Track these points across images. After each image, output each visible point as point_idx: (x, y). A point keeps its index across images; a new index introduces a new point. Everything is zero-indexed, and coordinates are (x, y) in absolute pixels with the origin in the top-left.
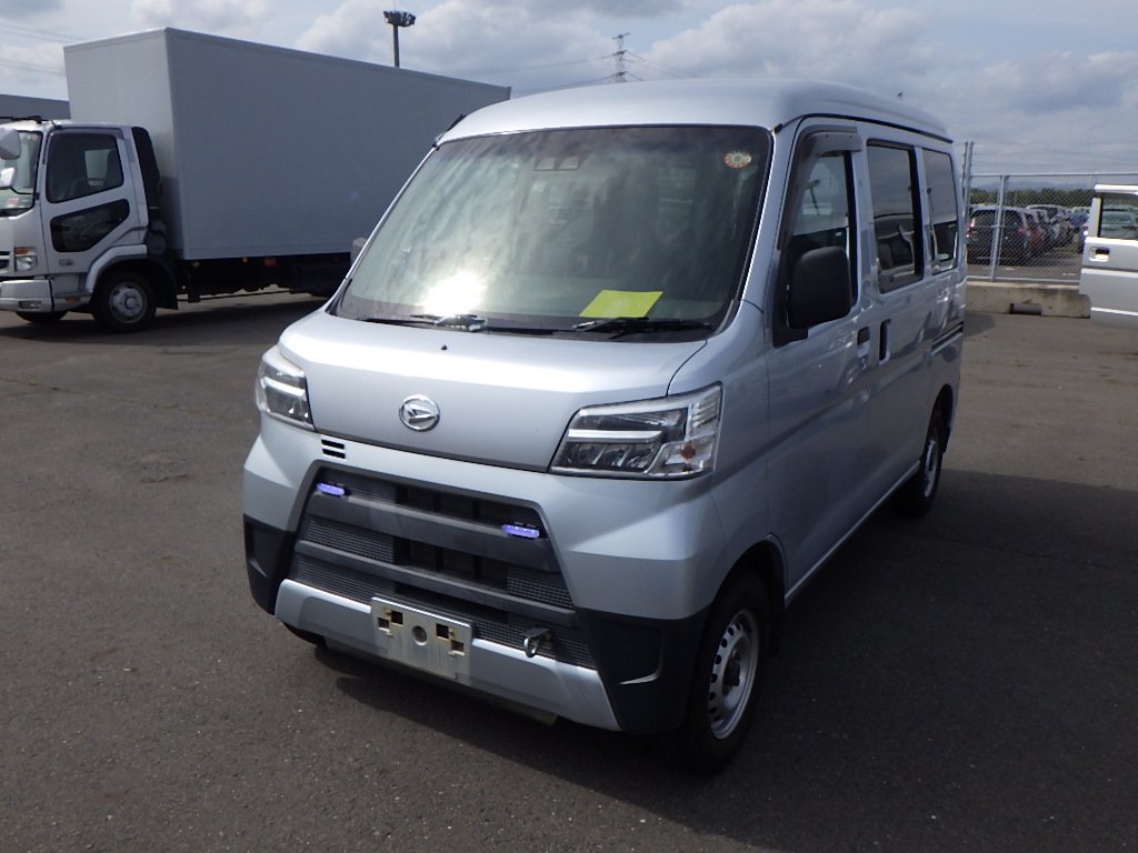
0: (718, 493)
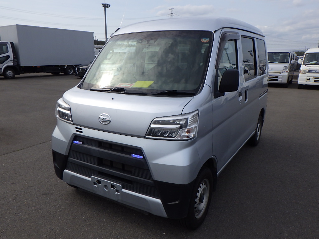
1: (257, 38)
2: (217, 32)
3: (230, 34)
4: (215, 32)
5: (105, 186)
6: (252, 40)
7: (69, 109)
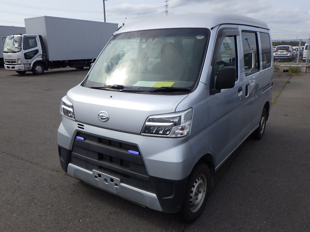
0: (191, 141)
1: (260, 32)
2: (214, 29)
3: (228, 30)
4: (212, 29)
5: (106, 180)
6: (254, 34)
7: (72, 107)
